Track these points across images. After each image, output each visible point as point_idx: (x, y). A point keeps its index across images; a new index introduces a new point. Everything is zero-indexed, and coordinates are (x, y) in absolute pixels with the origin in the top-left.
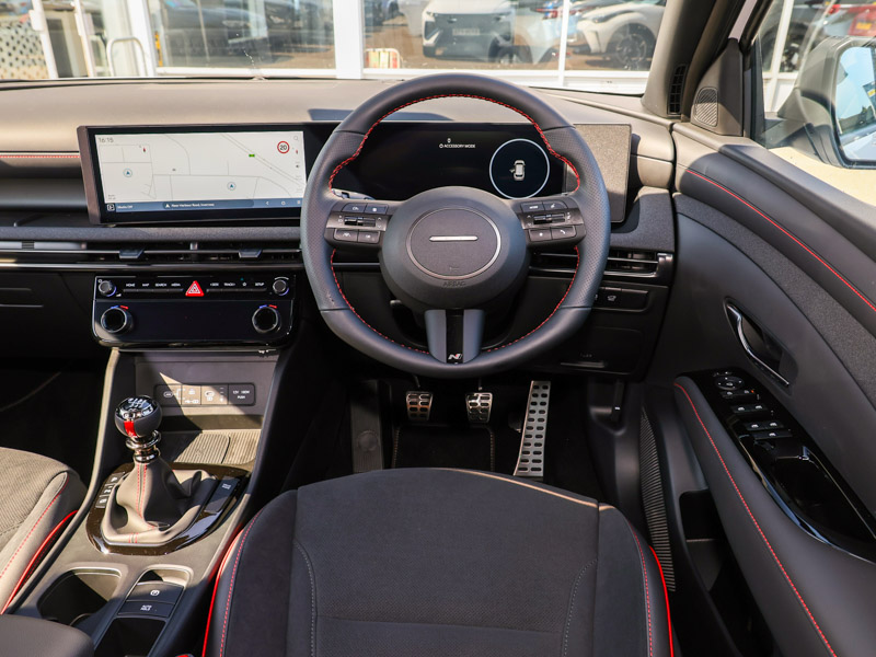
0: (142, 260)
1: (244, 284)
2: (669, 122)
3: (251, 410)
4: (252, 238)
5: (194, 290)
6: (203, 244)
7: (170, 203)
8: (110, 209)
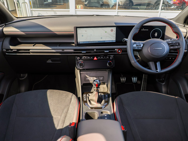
0: (87, 53)
1: (105, 57)
2: (184, 25)
3: (103, 81)
4: (106, 48)
5: (95, 58)
6: (97, 49)
7: (90, 42)
8: (79, 43)
